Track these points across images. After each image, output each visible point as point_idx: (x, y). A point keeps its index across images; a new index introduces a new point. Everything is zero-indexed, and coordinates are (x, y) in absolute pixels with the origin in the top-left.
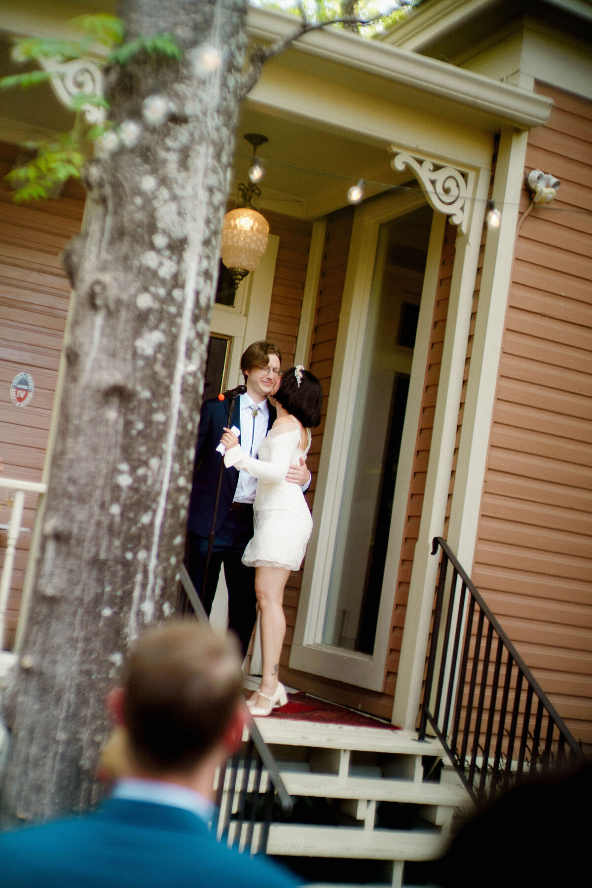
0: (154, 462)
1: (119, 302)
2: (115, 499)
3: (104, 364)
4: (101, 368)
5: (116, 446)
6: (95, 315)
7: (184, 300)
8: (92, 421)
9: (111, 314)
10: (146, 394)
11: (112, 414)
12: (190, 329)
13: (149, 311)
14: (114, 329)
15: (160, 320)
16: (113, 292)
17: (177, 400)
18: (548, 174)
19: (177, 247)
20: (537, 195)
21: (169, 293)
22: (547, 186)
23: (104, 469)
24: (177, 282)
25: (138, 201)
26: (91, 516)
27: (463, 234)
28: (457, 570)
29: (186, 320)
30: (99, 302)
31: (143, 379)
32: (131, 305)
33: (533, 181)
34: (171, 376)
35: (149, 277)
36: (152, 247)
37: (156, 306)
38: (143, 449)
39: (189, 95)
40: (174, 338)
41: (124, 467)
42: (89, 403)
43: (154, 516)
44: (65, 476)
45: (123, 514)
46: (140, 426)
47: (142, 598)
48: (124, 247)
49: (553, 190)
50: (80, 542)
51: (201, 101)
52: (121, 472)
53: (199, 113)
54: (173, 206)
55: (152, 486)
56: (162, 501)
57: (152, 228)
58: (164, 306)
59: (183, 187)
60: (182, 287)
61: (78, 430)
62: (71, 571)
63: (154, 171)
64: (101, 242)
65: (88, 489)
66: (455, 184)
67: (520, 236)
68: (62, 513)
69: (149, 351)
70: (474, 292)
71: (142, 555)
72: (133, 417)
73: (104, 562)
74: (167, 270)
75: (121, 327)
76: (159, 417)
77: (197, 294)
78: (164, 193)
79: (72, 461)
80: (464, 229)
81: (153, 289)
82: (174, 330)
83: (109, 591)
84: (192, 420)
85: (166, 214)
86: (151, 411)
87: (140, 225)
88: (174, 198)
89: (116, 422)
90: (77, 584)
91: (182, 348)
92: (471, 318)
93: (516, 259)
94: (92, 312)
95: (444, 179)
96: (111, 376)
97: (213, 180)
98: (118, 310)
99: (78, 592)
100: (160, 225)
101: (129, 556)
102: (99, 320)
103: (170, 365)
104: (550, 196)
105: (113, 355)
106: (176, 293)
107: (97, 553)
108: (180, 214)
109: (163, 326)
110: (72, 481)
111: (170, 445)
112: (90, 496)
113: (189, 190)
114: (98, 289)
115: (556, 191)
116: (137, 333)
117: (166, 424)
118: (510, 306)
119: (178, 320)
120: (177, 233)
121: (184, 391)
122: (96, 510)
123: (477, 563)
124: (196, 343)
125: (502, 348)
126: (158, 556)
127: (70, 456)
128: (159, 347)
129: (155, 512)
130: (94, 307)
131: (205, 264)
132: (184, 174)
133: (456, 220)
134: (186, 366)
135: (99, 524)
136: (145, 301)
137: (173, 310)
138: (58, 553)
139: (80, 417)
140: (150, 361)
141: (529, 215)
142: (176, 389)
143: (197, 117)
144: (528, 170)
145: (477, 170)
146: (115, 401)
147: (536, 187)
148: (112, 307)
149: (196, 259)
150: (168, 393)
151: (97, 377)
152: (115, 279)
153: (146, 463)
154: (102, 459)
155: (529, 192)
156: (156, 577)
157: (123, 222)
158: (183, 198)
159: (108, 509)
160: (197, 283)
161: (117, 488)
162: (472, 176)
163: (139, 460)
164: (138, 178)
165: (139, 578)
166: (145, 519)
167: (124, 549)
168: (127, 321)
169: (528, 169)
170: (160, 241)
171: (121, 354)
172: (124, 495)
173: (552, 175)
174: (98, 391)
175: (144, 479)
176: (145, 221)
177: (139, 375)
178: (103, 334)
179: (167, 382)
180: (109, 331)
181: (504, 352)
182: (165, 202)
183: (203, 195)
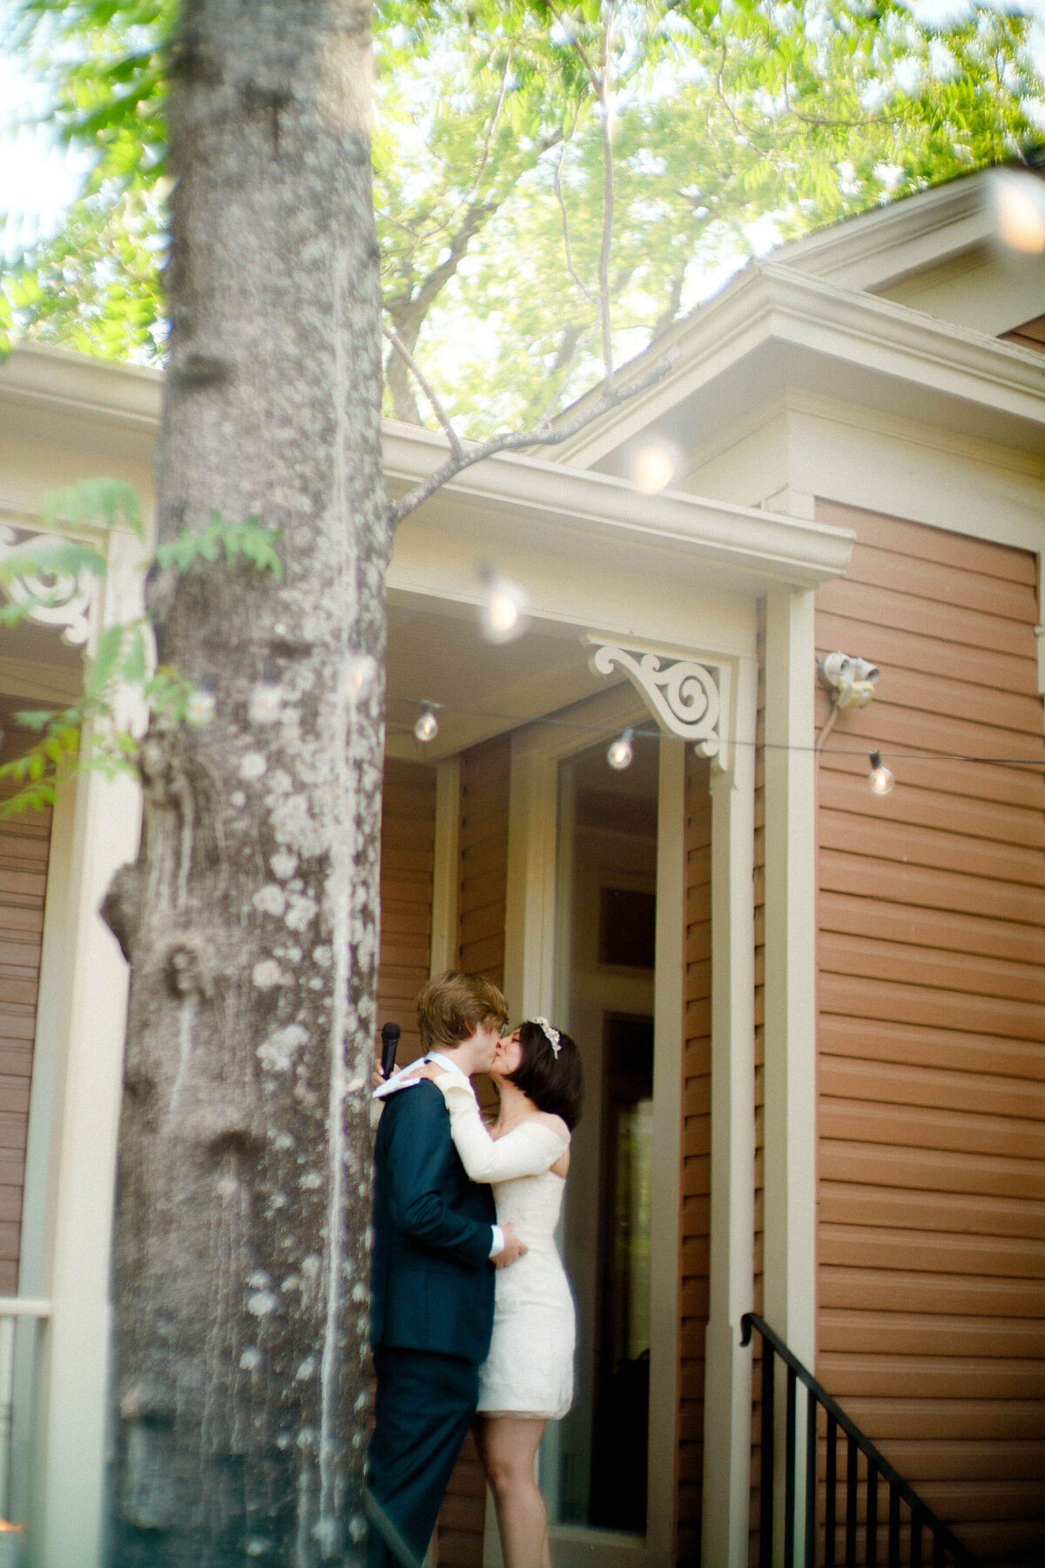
0: (310, 1264)
1: (220, 981)
2: (249, 1341)
3: (203, 1095)
4: (198, 1101)
5: (238, 1242)
6: (179, 1007)
7: (333, 965)
8: (191, 1200)
9: (207, 1003)
10: (285, 1142)
11: (227, 1185)
12: (348, 1014)
13: (277, 989)
14: (216, 1030)
15: (297, 1005)
16: (209, 965)
17: (338, 1147)
18: (855, 657)
19: (313, 872)
20: (842, 695)
21: (307, 955)
22: (857, 678)
23: (223, 1286)
24: (319, 933)
25: (239, 798)
26: (207, 1376)
27: (721, 772)
28: (795, 1369)
29: (340, 1001)
30: (184, 984)
31: (276, 1116)
32: (244, 984)
33: (832, 673)
34: (324, 1103)
35: (269, 929)
36: (271, 876)
37: (287, 980)
38: (288, 1243)
39: (307, 607)
40: (324, 1033)
41: (259, 1279)
42: (183, 1169)
43: (319, 1362)
44: (150, 1307)
45: (264, 1368)
46: (279, 1201)
47: (314, 1516)
48: (220, 882)
49: (868, 685)
50: (192, 1425)
51: (329, 616)
52: (254, 1290)
53: (328, 638)
54: (300, 801)
55: (309, 1308)
56: (330, 1334)
57: (267, 844)
58: (302, 981)
59: (313, 767)
60: (328, 941)
61: (167, 1221)
62: (181, 1480)
63: (260, 745)
64: (175, 876)
65: (197, 1327)
66: (699, 688)
67: (822, 768)
68: (151, 1376)
69: (283, 1063)
70: (754, 869)
71: (305, 1437)
72: (266, 1187)
73: (240, 1459)
74: (299, 915)
75: (229, 1027)
76: (311, 1180)
77: (354, 949)
78: (282, 781)
79: (160, 1278)
80: (723, 763)
81: (279, 952)
82: (321, 1020)
83: (254, 1511)
84: (364, 1177)
85: (289, 818)
86: (298, 1171)
87: (245, 839)
88: (300, 787)
89: (236, 1198)
90: (194, 1502)
91: (338, 1050)
92: (755, 916)
93: (821, 807)
94: (175, 1004)
95: (680, 682)
96: (220, 1117)
97: (360, 749)
98: (221, 997)
99: (198, 1518)
100: (280, 838)
101: (283, 1442)
102: (187, 1015)
103: (320, 1084)
104: (866, 695)
105: (220, 1077)
106: (320, 954)
107: (225, 1445)
108: (312, 814)
109: (302, 1015)
110: (167, 1315)
111: (334, 1230)
112: (203, 1341)
113: (324, 770)
114: (181, 961)
115: (874, 686)
116: (259, 1034)
117: (323, 1191)
118: (822, 890)
119: (327, 1002)
120: (311, 849)
121: (348, 1128)
122: (215, 1364)
123: (822, 1351)
124: (360, 1036)
125: (818, 963)
126: (333, 1434)
127: (156, 1269)
128: (301, 1051)
129: (319, 1354)
130: (176, 993)
131: (361, 895)
132: (312, 746)
133: (707, 749)
134: (347, 1081)
135: (223, 1389)
136: (266, 975)
137: (316, 984)
138: (153, 1450)
139: (168, 1195)
140: (286, 1081)
141: (833, 731)
142: (335, 1124)
143: (325, 645)
144: (820, 655)
145: (733, 660)
146: (232, 1160)
147: (839, 681)
148: (210, 991)
149: (347, 890)
150: (322, 1136)
151: (193, 1120)
152: (210, 940)
153: (295, 1268)
154: (218, 1270)
155: (827, 691)
156: (332, 1476)
157: (215, 839)
158: (315, 785)
159: (238, 1360)
160: (353, 932)
161: (250, 1319)
162: (725, 671)
163: (283, 1264)
164: (233, 760)
165: (304, 1479)
166: (305, 1370)
167: (273, 1431)
168: (237, 1015)
169: (822, 652)
170: (283, 865)
171: (233, 1072)
172: (261, 1332)
173: (865, 659)
174: (197, 1145)
175: (296, 1295)
176: (254, 832)
177: (269, 1108)
178: (195, 1040)
179: (318, 1114)
180: (208, 1034)
181: (821, 971)
182: (287, 795)
183: (347, 777)
